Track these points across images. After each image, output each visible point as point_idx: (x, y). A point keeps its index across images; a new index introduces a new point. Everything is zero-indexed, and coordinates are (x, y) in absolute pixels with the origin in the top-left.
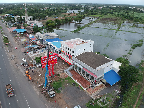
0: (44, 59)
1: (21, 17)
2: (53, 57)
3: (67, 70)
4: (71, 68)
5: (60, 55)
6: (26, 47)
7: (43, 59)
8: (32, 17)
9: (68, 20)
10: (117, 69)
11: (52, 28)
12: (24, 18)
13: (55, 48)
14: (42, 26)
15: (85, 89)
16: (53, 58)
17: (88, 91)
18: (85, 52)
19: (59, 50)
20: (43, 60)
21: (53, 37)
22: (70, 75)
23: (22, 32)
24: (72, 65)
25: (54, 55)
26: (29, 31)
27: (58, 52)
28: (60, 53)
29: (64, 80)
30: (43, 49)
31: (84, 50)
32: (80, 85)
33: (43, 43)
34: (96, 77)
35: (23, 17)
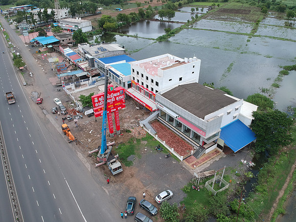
0: (98, 99)
1: (46, 12)
2: (115, 95)
3: (145, 121)
4: (152, 116)
5: (130, 90)
6: (61, 75)
7: (96, 98)
8: (69, 9)
9: (144, 14)
10: (247, 118)
11: (112, 33)
12: (53, 13)
13: (118, 76)
14: (90, 29)
15: (181, 158)
16: (115, 97)
17: (188, 162)
18: (181, 83)
19: (129, 80)
20: (96, 100)
21: (115, 53)
22: (151, 131)
23: (50, 44)
24: (155, 111)
25: (119, 91)
26: (63, 41)
27: (126, 85)
28: (130, 86)
29: (138, 140)
30: (94, 78)
31: (181, 79)
32: (172, 150)
33: (94, 66)
34: (205, 134)
35: (49, 11)
